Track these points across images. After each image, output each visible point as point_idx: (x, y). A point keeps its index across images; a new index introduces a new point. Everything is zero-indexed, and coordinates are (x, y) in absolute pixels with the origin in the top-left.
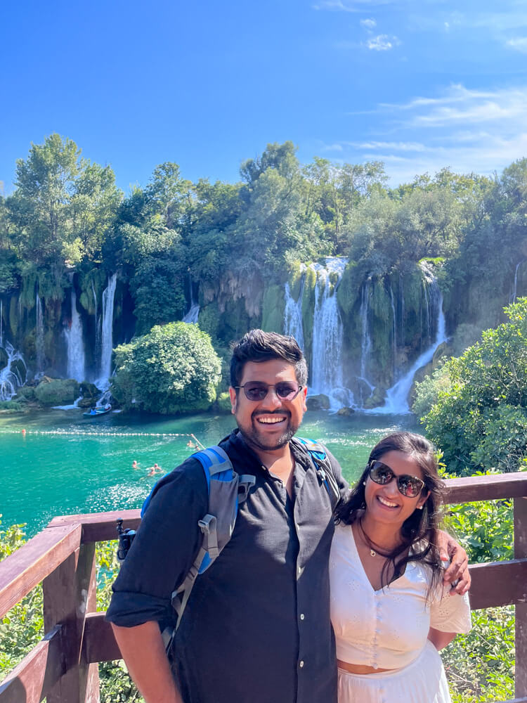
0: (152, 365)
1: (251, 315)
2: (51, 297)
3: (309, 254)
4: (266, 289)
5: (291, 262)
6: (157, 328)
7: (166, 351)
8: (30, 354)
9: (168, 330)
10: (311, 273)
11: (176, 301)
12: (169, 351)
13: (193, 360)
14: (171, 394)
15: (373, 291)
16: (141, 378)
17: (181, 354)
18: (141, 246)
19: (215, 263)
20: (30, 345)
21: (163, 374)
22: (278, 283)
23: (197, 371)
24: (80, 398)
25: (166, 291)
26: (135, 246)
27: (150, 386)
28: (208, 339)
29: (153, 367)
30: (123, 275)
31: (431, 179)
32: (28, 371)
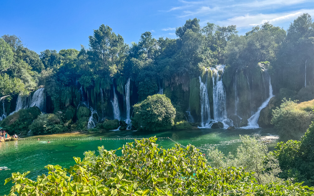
0: (149, 111)
1: (185, 91)
2: (106, 88)
3: (208, 64)
4: (191, 80)
5: (201, 67)
6: (150, 97)
7: (154, 105)
8: (99, 111)
9: (154, 97)
10: (210, 71)
11: (154, 87)
12: (155, 105)
13: (165, 109)
14: (157, 123)
15: (239, 77)
16: (145, 117)
17: (160, 106)
18: (139, 66)
19: (169, 70)
20: (99, 107)
21: (153, 115)
22: (196, 77)
23: (167, 113)
24: (120, 127)
25: (150, 83)
26: (137, 66)
27: (148, 120)
28: (170, 100)
29: (149, 112)
30: (133, 78)
31: (260, 28)
32: (99, 117)
